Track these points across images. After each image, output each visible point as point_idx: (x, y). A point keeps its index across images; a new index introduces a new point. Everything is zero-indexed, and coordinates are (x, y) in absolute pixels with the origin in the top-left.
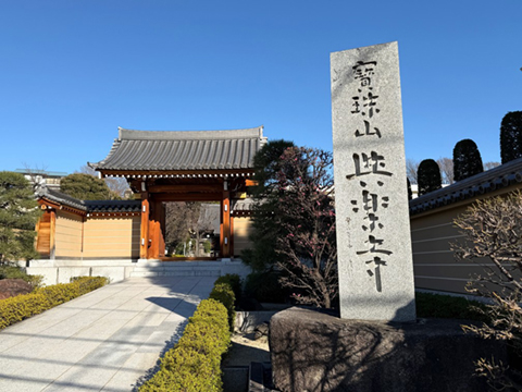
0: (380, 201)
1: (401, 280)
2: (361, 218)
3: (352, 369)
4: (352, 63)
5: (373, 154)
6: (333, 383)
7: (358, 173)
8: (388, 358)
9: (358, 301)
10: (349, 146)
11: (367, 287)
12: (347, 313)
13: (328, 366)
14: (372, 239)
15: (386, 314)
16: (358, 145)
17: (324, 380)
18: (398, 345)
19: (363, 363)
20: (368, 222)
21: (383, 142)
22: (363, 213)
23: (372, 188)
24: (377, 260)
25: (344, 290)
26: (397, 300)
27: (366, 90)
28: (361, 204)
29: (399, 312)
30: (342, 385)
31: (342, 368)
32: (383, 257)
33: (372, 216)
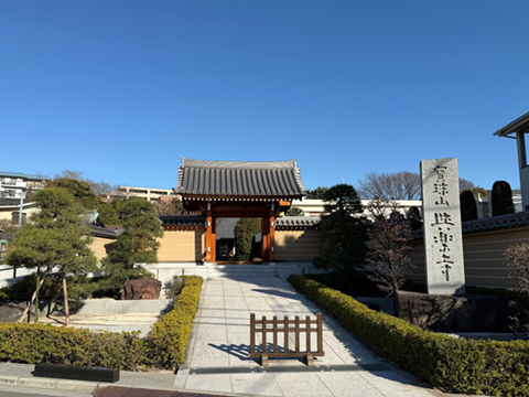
0: (448, 238)
1: (458, 276)
2: (439, 245)
3: (442, 315)
4: (434, 166)
5: (445, 214)
6: (433, 321)
7: (437, 223)
8: (460, 308)
9: (436, 286)
10: (433, 209)
11: (441, 279)
12: (431, 292)
13: (430, 314)
14: (444, 256)
15: (451, 292)
16: (437, 209)
17: (428, 321)
18: (464, 303)
19: (448, 311)
20: (442, 248)
21: (450, 208)
22: (440, 243)
23: (444, 231)
24: (447, 266)
25: (430, 280)
26: (456, 285)
27: (441, 181)
28: (438, 239)
29: (457, 291)
30: (437, 322)
31: (437, 314)
32: (450, 265)
33: (444, 245)
